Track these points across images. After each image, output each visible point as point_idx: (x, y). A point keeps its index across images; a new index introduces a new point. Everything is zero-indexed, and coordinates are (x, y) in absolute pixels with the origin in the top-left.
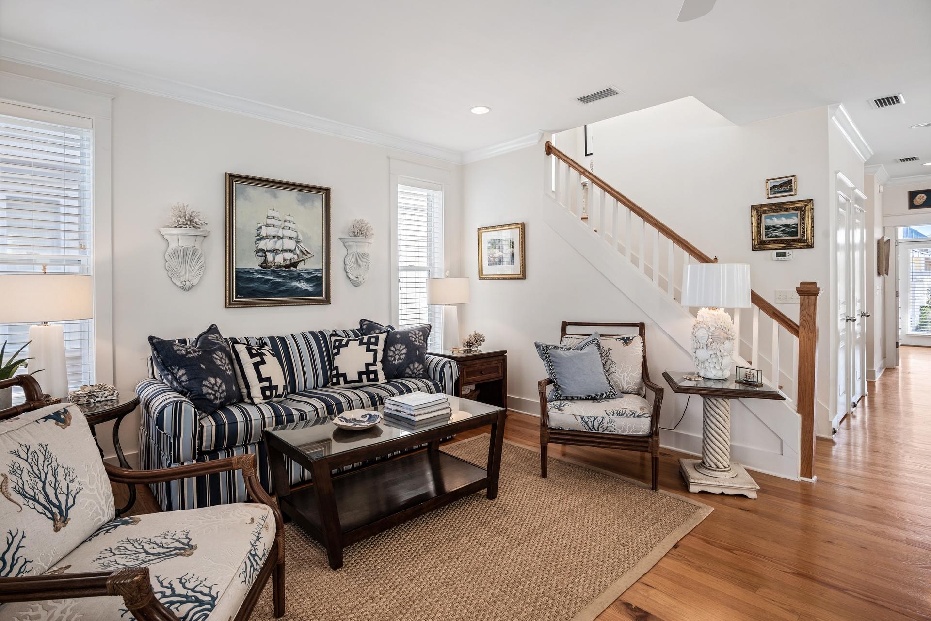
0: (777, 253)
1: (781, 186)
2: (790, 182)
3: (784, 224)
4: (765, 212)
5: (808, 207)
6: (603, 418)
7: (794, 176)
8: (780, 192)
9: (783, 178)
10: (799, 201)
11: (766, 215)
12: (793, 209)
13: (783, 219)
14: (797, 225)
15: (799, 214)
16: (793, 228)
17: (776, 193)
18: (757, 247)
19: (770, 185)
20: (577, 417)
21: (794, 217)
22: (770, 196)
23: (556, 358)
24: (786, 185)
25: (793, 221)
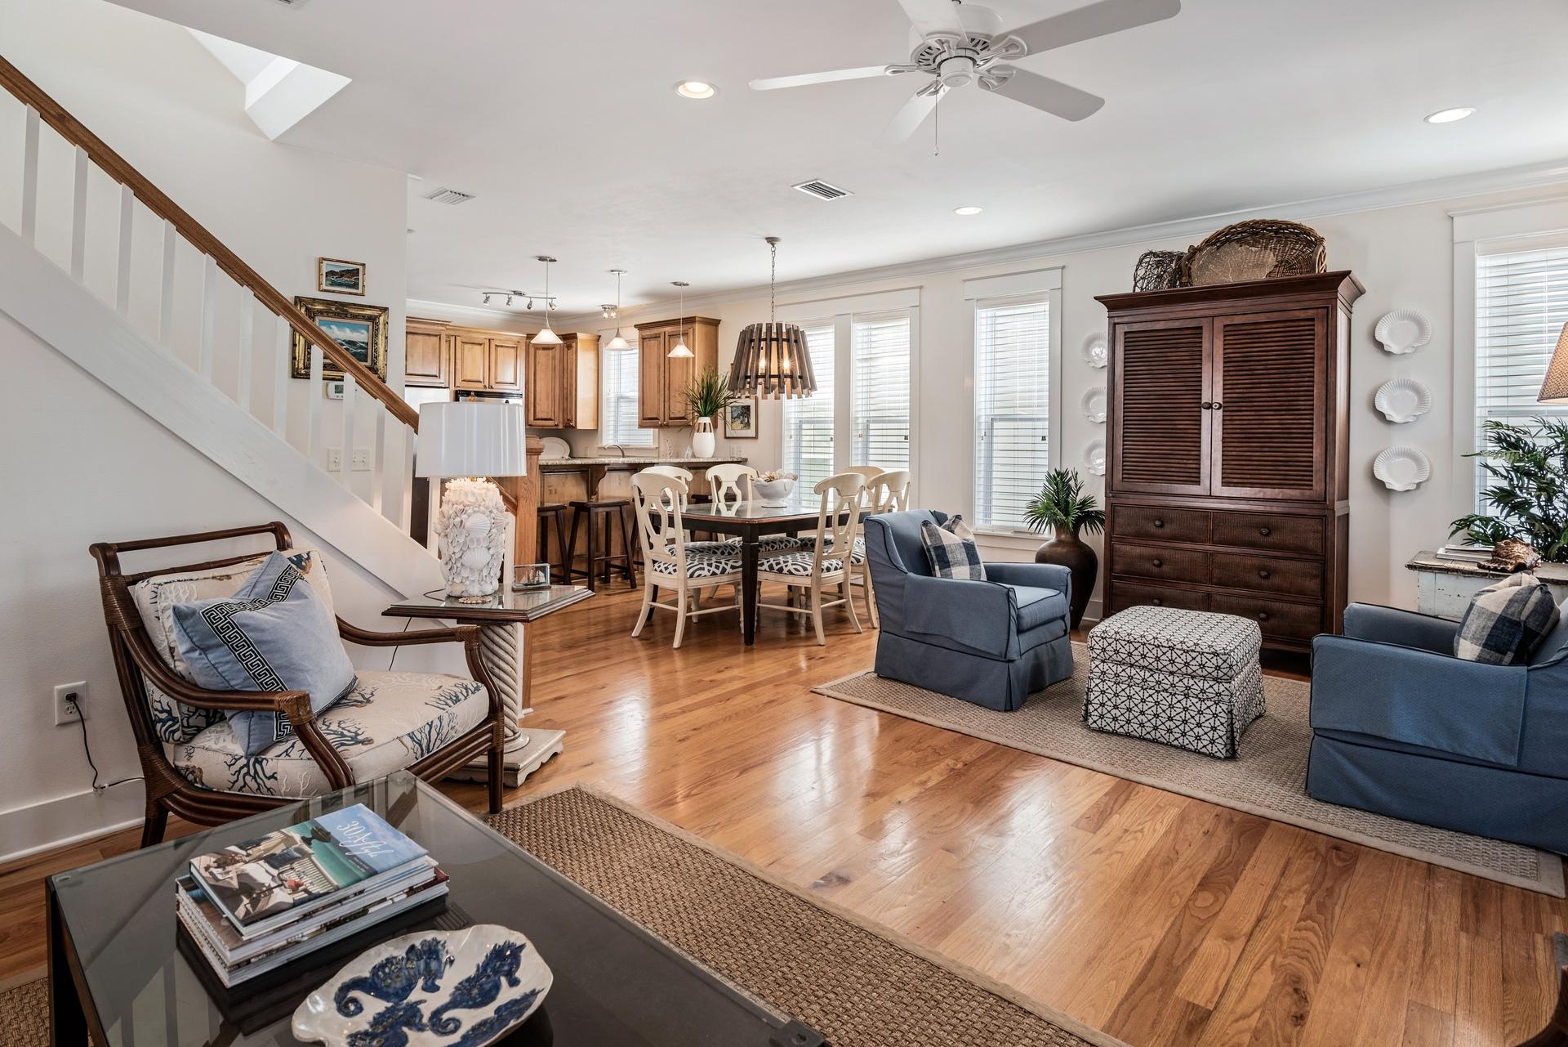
0: (336, 386)
1: (342, 274)
2: (355, 273)
3: (347, 339)
4: (321, 312)
5: (381, 319)
6: (440, 718)
7: (363, 265)
8: (340, 285)
9: (347, 262)
10: (370, 306)
11: (321, 318)
12: (364, 318)
13: (348, 330)
14: (367, 344)
15: (371, 327)
16: (361, 348)
17: (333, 284)
18: (303, 372)
19: (325, 268)
20: (403, 740)
21: (363, 331)
22: (324, 287)
23: (263, 630)
24: (349, 276)
25: (361, 336)
